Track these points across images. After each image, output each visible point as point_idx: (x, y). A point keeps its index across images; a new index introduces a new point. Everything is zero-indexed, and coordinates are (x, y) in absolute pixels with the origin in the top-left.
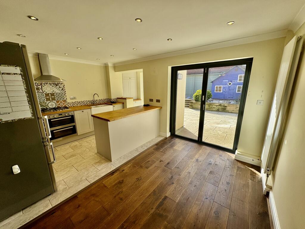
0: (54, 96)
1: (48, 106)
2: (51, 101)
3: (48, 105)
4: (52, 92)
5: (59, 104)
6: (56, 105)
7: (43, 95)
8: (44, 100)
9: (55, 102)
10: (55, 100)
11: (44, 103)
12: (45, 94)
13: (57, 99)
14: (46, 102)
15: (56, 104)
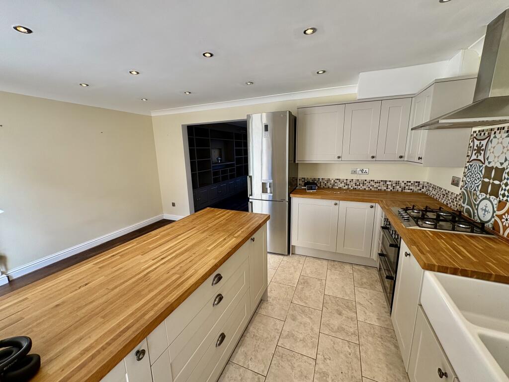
0: (501, 181)
1: (477, 209)
2: (488, 196)
3: (478, 205)
4: (502, 164)
5: (500, 217)
6: (493, 217)
7: (481, 171)
8: (478, 186)
9: (495, 202)
10: (497, 197)
11: (475, 197)
12: (486, 166)
13: (503, 192)
14: (478, 193)
15: (494, 212)
